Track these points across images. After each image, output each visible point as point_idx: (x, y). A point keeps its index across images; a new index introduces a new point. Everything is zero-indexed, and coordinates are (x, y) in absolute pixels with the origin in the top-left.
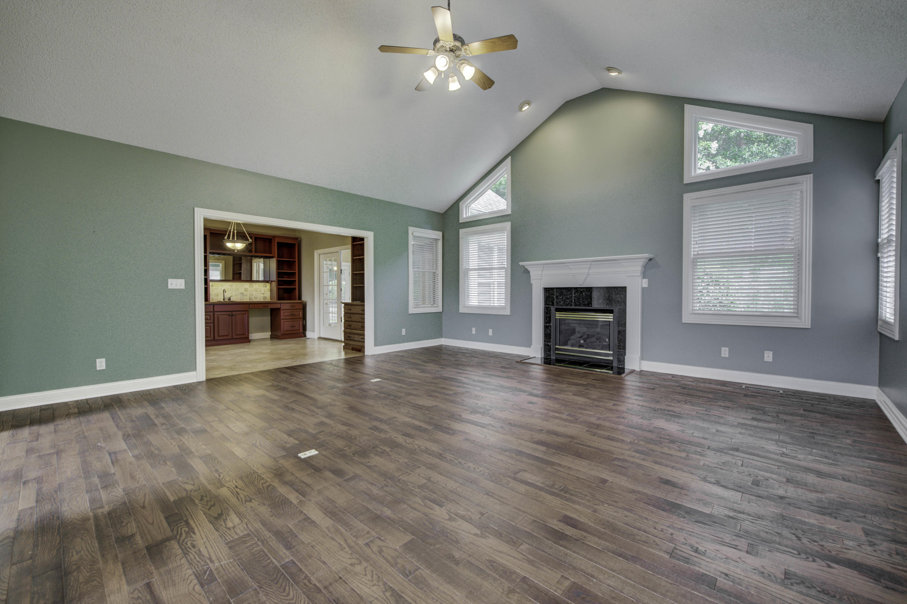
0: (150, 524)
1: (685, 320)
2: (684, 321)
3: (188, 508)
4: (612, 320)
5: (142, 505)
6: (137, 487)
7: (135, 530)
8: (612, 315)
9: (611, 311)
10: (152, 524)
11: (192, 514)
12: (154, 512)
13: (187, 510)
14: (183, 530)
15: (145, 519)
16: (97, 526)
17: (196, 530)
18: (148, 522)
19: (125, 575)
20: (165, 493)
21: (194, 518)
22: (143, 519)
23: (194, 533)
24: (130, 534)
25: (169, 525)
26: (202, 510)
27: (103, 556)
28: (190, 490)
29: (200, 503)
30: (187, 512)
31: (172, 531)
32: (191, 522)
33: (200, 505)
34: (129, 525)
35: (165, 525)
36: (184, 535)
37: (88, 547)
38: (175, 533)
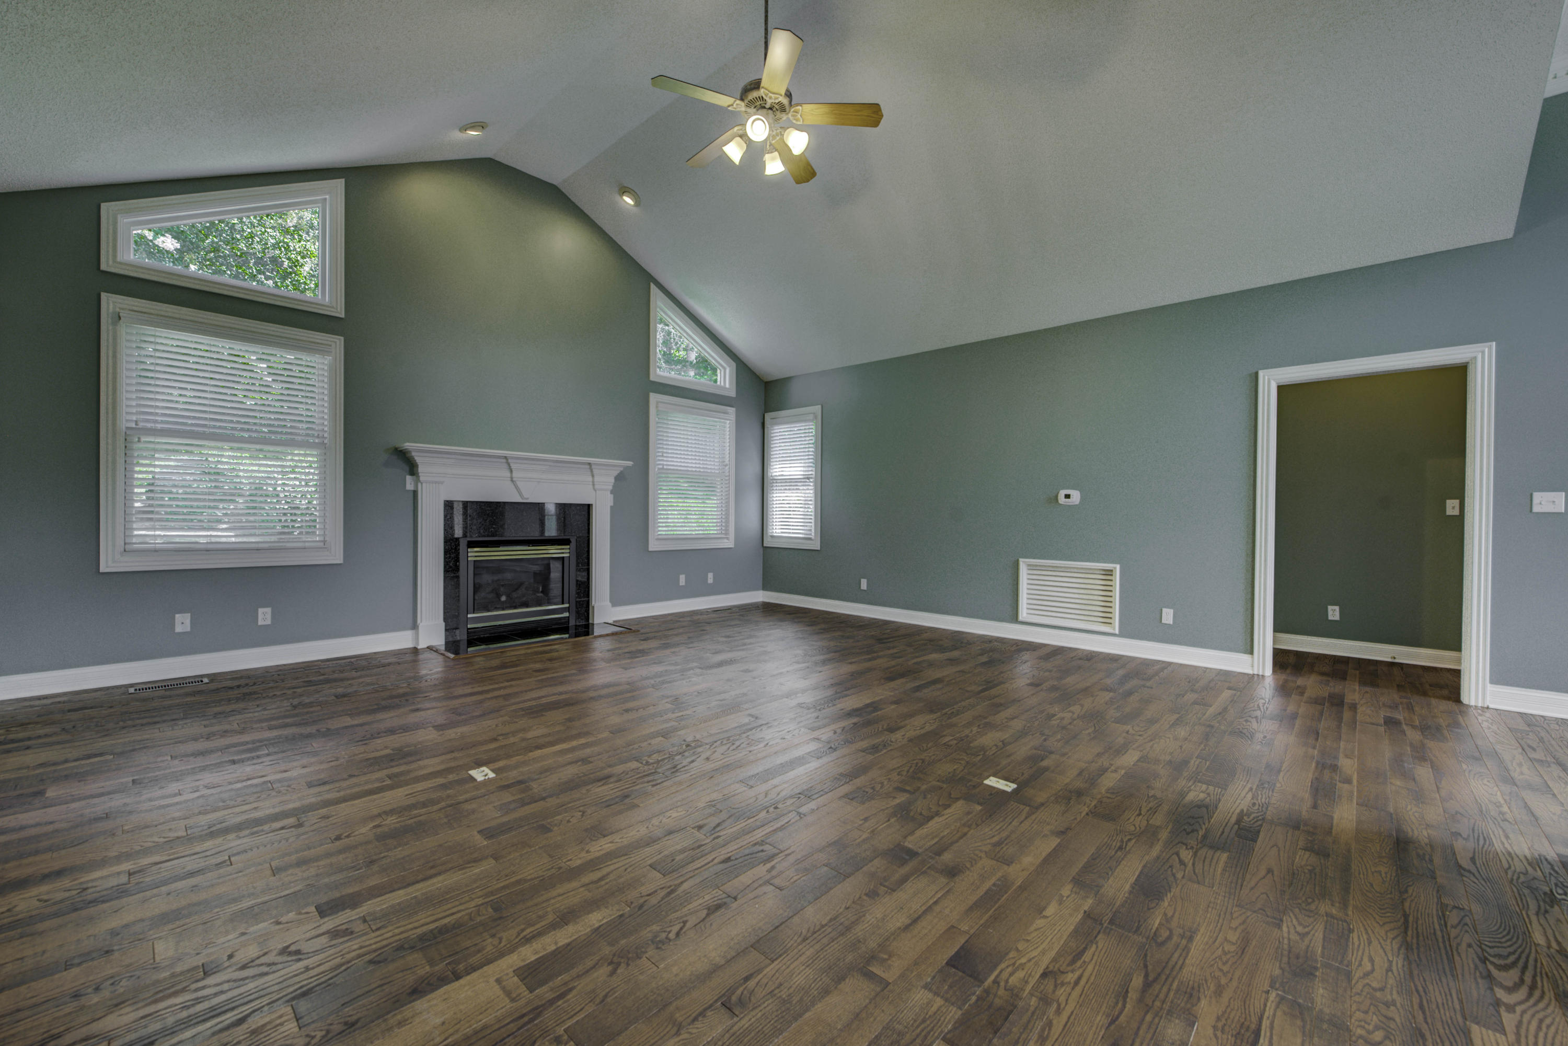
0: (1277, 846)
1: (652, 548)
2: (650, 549)
3: (1219, 833)
4: (567, 555)
5: (1270, 875)
6: (1254, 912)
7: (1300, 853)
8: (568, 547)
9: (565, 542)
10: (1276, 845)
11: (1224, 825)
12: (1262, 856)
13: (1223, 832)
14: (1248, 820)
15: (1279, 857)
16: (1346, 889)
17: (1238, 811)
18: (1279, 850)
19: (1332, 824)
20: (1224, 870)
21: (1226, 821)
22: (1281, 858)
23: (1242, 810)
24: (1308, 854)
25: (1259, 832)
26: (1209, 822)
27: (1349, 851)
28: (1191, 851)
29: (1201, 828)
30: (1225, 830)
31: (1261, 825)
32: (1233, 820)
33: (1204, 827)
34: (1303, 863)
35: (1262, 835)
36: (1253, 815)
37: (1365, 871)
38: (1260, 823)
